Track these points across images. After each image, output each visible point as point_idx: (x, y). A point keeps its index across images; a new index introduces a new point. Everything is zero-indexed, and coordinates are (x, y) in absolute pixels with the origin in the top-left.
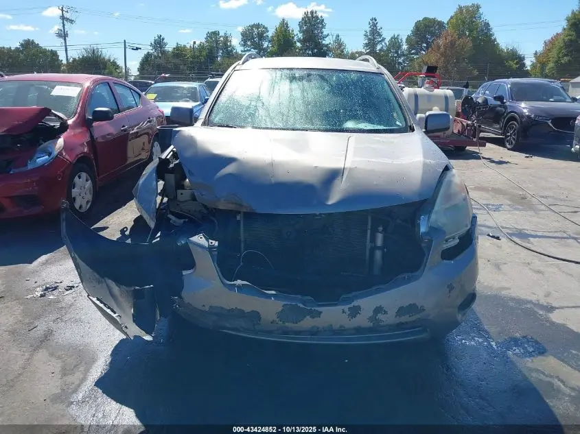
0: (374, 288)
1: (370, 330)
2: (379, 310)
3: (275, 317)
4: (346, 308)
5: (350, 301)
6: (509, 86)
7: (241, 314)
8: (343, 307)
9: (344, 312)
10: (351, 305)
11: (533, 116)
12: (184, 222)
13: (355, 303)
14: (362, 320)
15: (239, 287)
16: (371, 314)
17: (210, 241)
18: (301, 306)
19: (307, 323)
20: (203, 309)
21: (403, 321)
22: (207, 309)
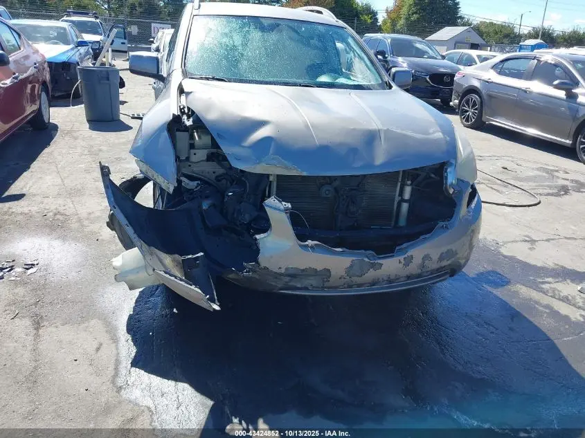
0: (421, 237)
1: (419, 276)
2: (427, 257)
3: (343, 273)
4: (402, 258)
5: (404, 251)
6: (389, 41)
7: (314, 273)
8: (399, 258)
9: (400, 262)
10: (406, 256)
11: (413, 71)
12: (198, 184)
13: (409, 253)
14: (413, 268)
15: (312, 247)
16: (420, 261)
17: (284, 203)
18: (366, 260)
19: (371, 274)
20: (279, 271)
21: (443, 265)
22: (283, 271)
